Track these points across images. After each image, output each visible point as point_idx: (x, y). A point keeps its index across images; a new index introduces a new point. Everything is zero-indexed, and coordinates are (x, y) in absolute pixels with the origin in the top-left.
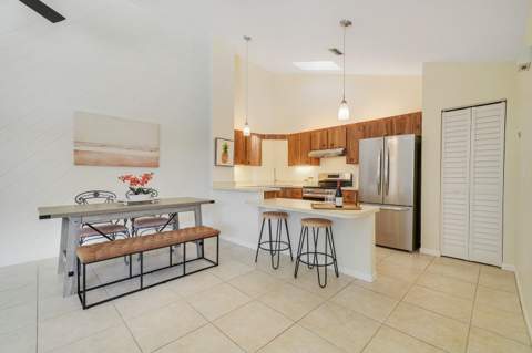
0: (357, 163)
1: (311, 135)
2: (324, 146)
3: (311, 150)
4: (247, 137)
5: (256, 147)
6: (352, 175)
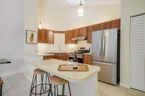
0: (91, 43)
1: (73, 31)
2: (78, 35)
3: (73, 37)
4: (46, 32)
5: (51, 36)
6: (90, 48)
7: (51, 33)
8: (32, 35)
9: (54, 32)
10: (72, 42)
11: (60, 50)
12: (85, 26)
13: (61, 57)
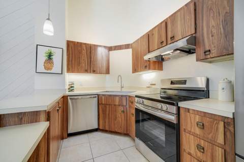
1: (149, 35)
2: (162, 43)
3: (149, 52)
4: (91, 49)
5: (102, 57)
6: (208, 80)
7: (101, 52)
8: (50, 56)
9: (110, 49)
10: (146, 67)
11: (122, 87)
12: (183, 4)
13: (119, 105)
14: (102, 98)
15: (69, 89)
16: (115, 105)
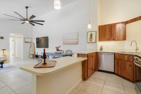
5: (120, 30)
7: (119, 26)
8: (91, 35)
9: (126, 23)
13: (128, 61)
14: (116, 55)
15: (100, 49)
16: (125, 61)
